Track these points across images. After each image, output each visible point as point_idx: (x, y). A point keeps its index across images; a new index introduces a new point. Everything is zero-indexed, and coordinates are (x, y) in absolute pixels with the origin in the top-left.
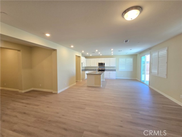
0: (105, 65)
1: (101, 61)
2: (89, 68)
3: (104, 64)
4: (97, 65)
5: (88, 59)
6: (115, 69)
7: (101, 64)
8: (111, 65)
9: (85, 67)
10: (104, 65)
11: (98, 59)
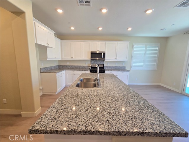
0: (107, 58)
1: (98, 46)
2: (68, 64)
3: (104, 54)
4: (87, 57)
5: (66, 42)
6: (124, 65)
7: (97, 56)
8: (120, 59)
9: (59, 61)
10: (104, 57)
11: (89, 42)
